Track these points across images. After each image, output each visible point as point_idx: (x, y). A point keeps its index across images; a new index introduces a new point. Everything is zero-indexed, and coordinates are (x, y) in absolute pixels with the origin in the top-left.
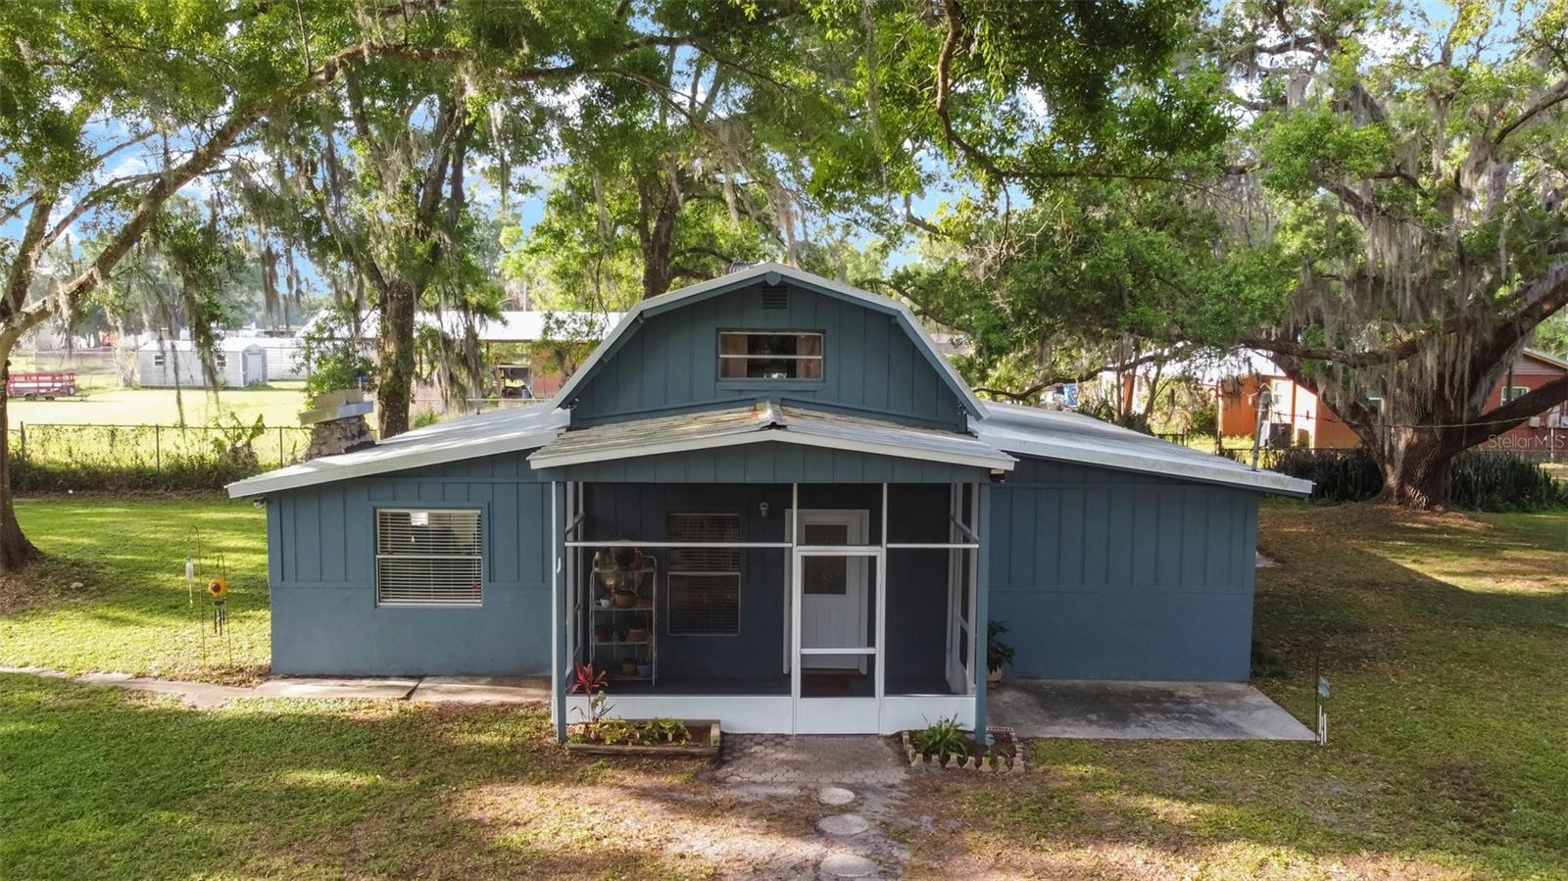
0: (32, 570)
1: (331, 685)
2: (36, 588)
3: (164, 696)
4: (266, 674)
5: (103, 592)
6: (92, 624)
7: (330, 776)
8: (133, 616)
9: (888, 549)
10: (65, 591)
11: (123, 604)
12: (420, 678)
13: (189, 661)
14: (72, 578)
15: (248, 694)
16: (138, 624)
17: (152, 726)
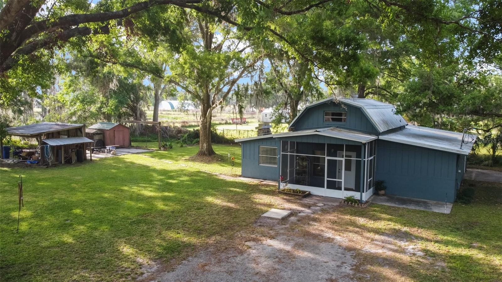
0: (213, 156)
1: (250, 179)
2: (213, 160)
3: (222, 177)
4: (240, 176)
5: (223, 161)
6: (219, 166)
7: (238, 190)
8: (226, 165)
9: (345, 159)
10: (217, 160)
11: (226, 164)
12: (266, 180)
13: (230, 173)
14: (219, 158)
15: (235, 178)
16: (226, 167)
17: (217, 181)
